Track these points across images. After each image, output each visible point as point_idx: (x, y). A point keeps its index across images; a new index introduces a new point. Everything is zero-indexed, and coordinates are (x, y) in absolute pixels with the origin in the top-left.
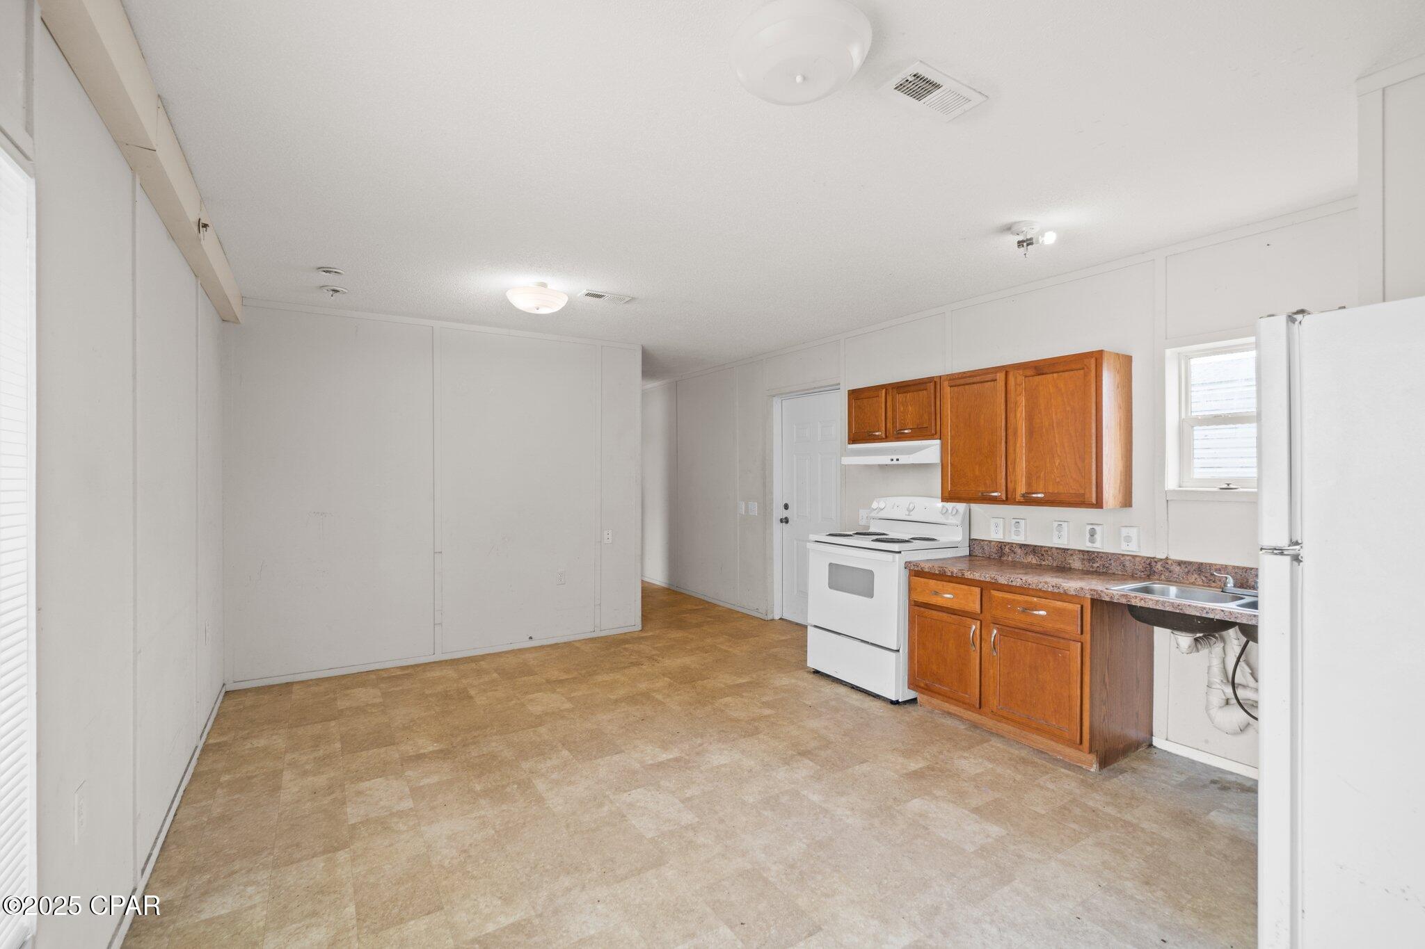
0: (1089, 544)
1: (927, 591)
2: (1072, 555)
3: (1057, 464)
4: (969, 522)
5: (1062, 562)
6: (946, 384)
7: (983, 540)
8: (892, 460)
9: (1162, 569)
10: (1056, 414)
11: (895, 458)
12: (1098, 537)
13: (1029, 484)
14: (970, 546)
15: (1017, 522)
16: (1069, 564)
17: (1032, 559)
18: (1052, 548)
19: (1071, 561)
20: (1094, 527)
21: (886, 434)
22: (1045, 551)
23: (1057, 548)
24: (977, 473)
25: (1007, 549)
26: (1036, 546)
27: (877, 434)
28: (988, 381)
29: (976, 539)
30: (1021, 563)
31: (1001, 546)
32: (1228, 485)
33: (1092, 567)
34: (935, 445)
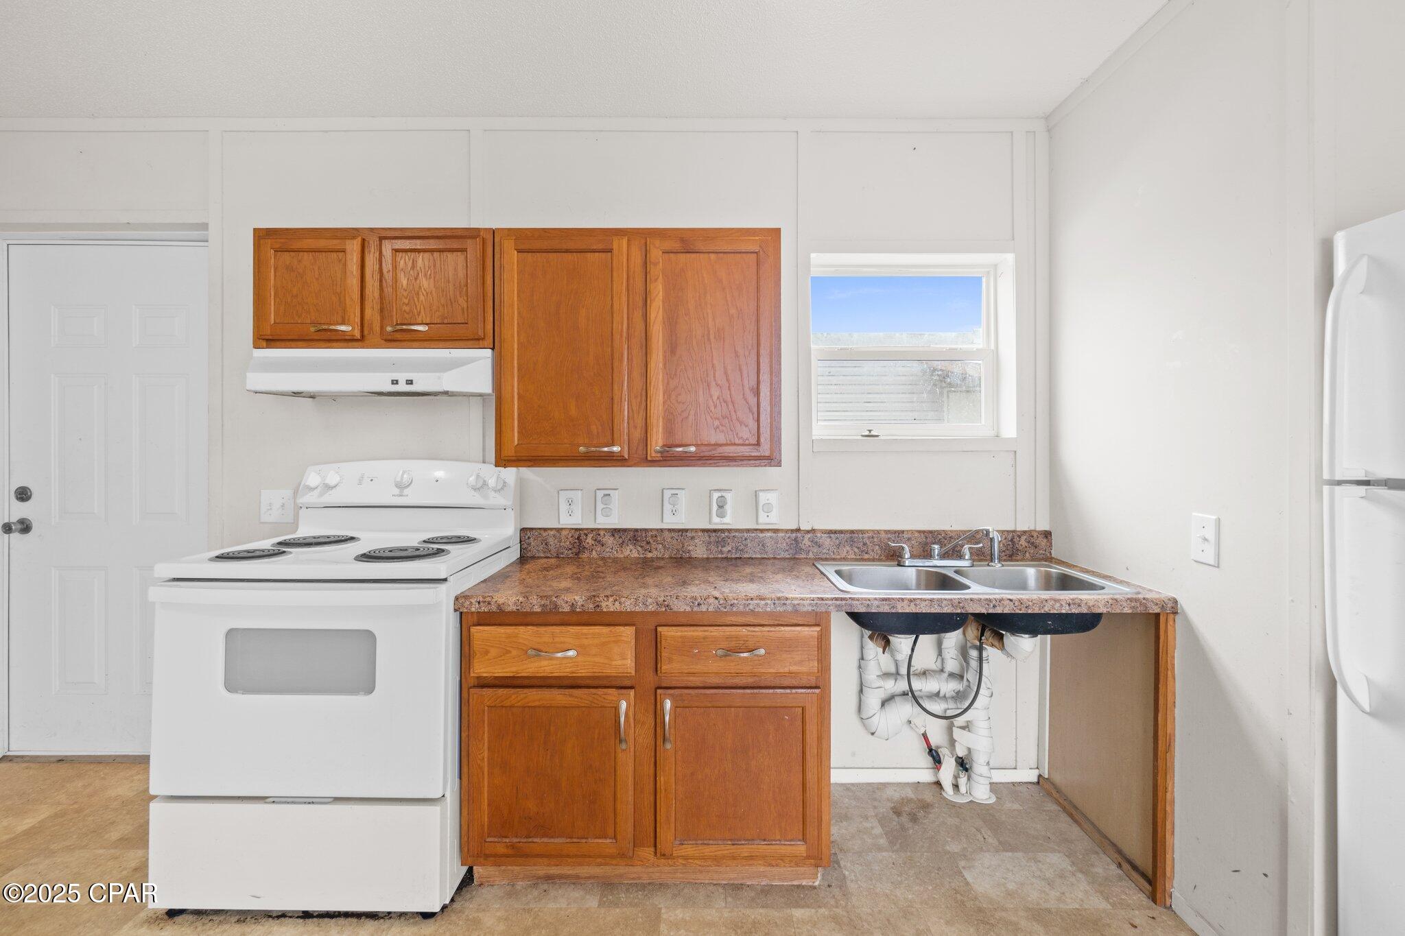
0: (716, 519)
1: (514, 653)
2: (693, 538)
3: (715, 398)
4: (522, 499)
5: (678, 550)
6: (509, 248)
7: (545, 530)
8: (395, 382)
9: (809, 543)
10: (714, 319)
11: (402, 378)
12: (728, 508)
13: (669, 431)
14: (521, 541)
15: (606, 495)
16: (689, 552)
17: (632, 552)
18: (662, 530)
19: (690, 548)
20: (724, 494)
21: (362, 331)
22: (652, 536)
23: (670, 530)
24: (573, 412)
25: (589, 540)
26: (636, 530)
27: (343, 328)
28: (594, 251)
29: (532, 529)
30: (615, 560)
31: (579, 535)
32: (870, 431)
33: (721, 552)
34: (483, 358)
